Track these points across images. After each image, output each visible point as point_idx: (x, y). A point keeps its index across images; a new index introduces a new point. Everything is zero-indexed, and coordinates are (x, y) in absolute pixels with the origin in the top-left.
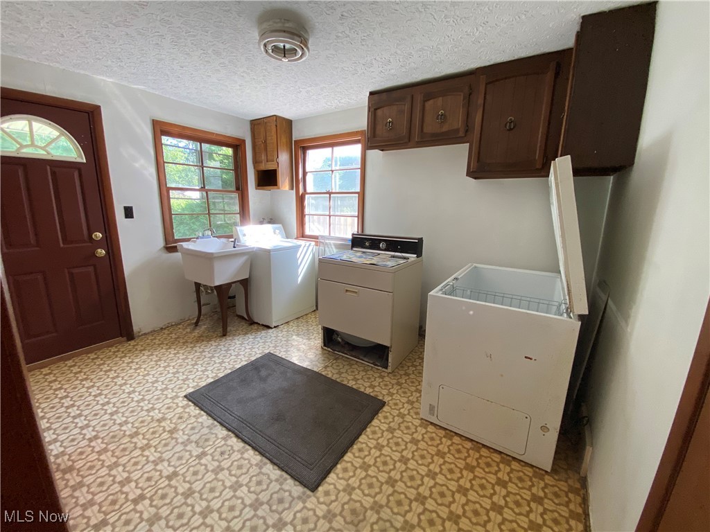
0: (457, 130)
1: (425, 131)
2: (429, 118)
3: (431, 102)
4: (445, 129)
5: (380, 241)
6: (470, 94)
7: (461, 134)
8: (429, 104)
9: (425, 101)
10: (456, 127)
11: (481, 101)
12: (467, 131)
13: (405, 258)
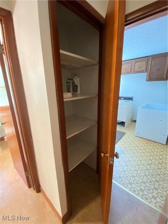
0: (144, 70)
1: (135, 70)
2: (136, 67)
3: (137, 63)
4: (140, 70)
5: (121, 97)
6: (147, 62)
7: (145, 71)
8: (136, 64)
9: (135, 63)
10: (143, 69)
11: (150, 63)
12: (146, 70)
13: (129, 102)
